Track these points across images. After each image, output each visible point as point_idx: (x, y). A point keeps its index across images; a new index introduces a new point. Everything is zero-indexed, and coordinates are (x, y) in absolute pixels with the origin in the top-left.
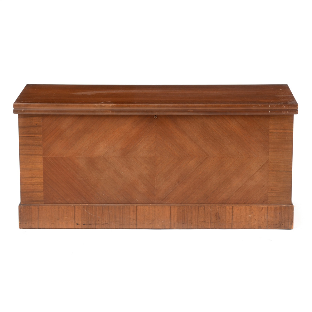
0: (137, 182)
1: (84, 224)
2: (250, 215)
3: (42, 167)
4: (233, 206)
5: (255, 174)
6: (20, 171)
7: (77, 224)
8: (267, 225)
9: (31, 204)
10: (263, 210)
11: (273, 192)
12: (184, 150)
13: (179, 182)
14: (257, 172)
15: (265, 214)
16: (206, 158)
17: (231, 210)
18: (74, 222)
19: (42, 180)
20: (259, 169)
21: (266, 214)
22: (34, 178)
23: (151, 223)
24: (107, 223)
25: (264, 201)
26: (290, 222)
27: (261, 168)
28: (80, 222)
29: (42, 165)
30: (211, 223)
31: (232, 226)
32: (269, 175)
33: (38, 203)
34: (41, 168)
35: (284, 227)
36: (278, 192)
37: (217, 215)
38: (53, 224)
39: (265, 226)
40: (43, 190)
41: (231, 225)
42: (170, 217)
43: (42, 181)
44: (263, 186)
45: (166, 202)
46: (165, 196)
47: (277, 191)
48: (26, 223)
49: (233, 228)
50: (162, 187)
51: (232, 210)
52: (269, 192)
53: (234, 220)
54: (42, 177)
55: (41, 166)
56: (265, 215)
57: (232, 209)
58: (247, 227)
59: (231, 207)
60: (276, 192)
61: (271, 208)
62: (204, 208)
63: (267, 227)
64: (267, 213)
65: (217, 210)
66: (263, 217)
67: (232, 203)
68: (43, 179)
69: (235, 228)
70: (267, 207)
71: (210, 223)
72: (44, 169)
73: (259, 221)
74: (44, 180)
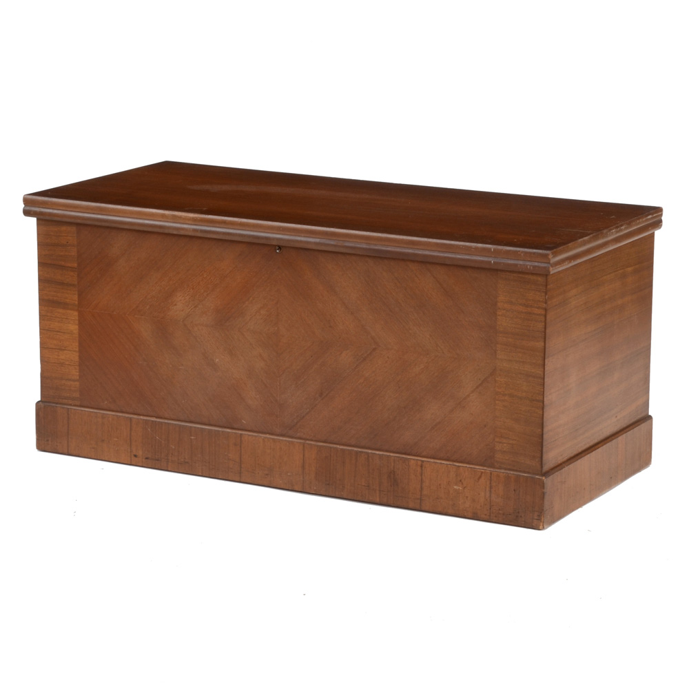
0: (245, 384)
1: (147, 458)
2: (456, 485)
3: (77, 331)
4: (423, 461)
5: (468, 396)
6: (41, 333)
7: (135, 456)
8: (490, 513)
9: (57, 403)
10: (483, 478)
11: (505, 441)
12: (330, 327)
13: (321, 395)
14: (473, 392)
15: (486, 488)
16: (374, 349)
17: (419, 469)
18: (129, 450)
19: (75, 357)
20: (477, 387)
21: (488, 489)
22: (64, 350)
23: (267, 475)
24: (187, 462)
25: (488, 460)
26: (536, 514)
27: (480, 385)
28: (140, 453)
29: (77, 327)
30: (380, 491)
31: (420, 505)
32: (497, 402)
33: (70, 402)
34: (75, 332)
35: (525, 521)
36: (514, 442)
37: (392, 475)
38: (93, 450)
39: (486, 515)
40: (78, 378)
41: (419, 501)
42: (303, 467)
43: (77, 359)
44: (485, 426)
45: (298, 434)
46: (295, 421)
47: (513, 440)
48: (48, 440)
49: (423, 509)
50: (291, 401)
51: (422, 469)
52: (497, 440)
53: (425, 492)
54: (77, 349)
55: (74, 328)
56: (486, 490)
57: (421, 466)
58: (450, 512)
59: (419, 463)
60: (511, 442)
61: (498, 476)
62: (366, 456)
63: (490, 516)
64: (491, 487)
65: (393, 464)
66: (483, 494)
67: (424, 454)
68: (78, 354)
69: (427, 509)
70: (491, 474)
71: (378, 492)
72: (79, 334)
73: (474, 500)
74: (80, 357)
